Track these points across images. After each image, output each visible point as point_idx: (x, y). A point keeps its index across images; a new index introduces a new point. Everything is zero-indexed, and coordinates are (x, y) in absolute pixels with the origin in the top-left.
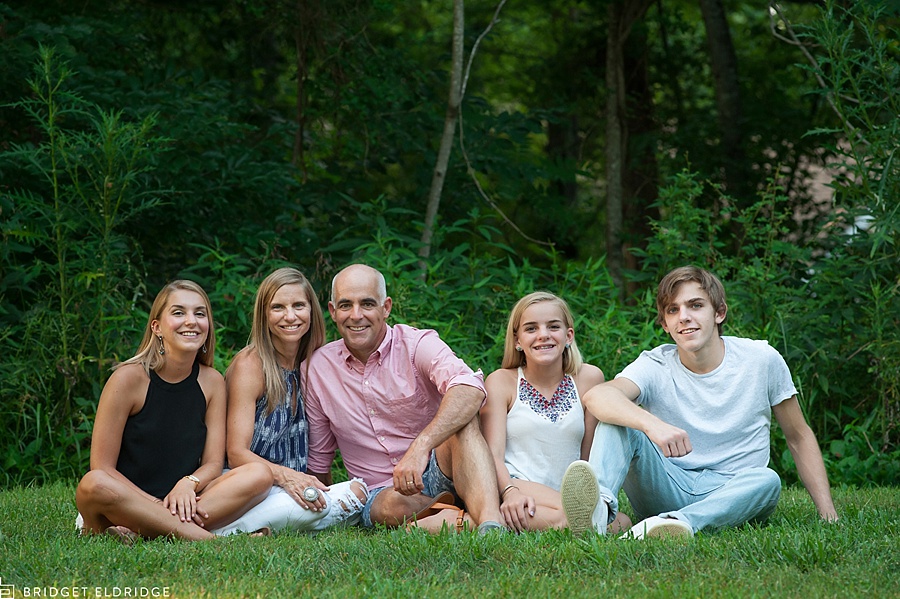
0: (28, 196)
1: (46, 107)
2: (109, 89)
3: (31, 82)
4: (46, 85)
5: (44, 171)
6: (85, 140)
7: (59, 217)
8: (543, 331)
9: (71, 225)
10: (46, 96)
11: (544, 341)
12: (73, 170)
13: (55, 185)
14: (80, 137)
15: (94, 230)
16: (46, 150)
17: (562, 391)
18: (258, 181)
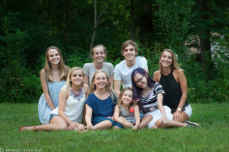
0: (3, 46)
1: (6, 29)
2: (25, 25)
3: (3, 24)
4: (6, 24)
5: (6, 41)
6: (13, 35)
7: (9, 50)
8: (78, 77)
9: (11, 52)
10: (6, 26)
11: (78, 80)
12: (11, 41)
13: (8, 44)
14: (12, 35)
15: (15, 53)
16: (6, 37)
17: (80, 92)
18: (54, 43)
